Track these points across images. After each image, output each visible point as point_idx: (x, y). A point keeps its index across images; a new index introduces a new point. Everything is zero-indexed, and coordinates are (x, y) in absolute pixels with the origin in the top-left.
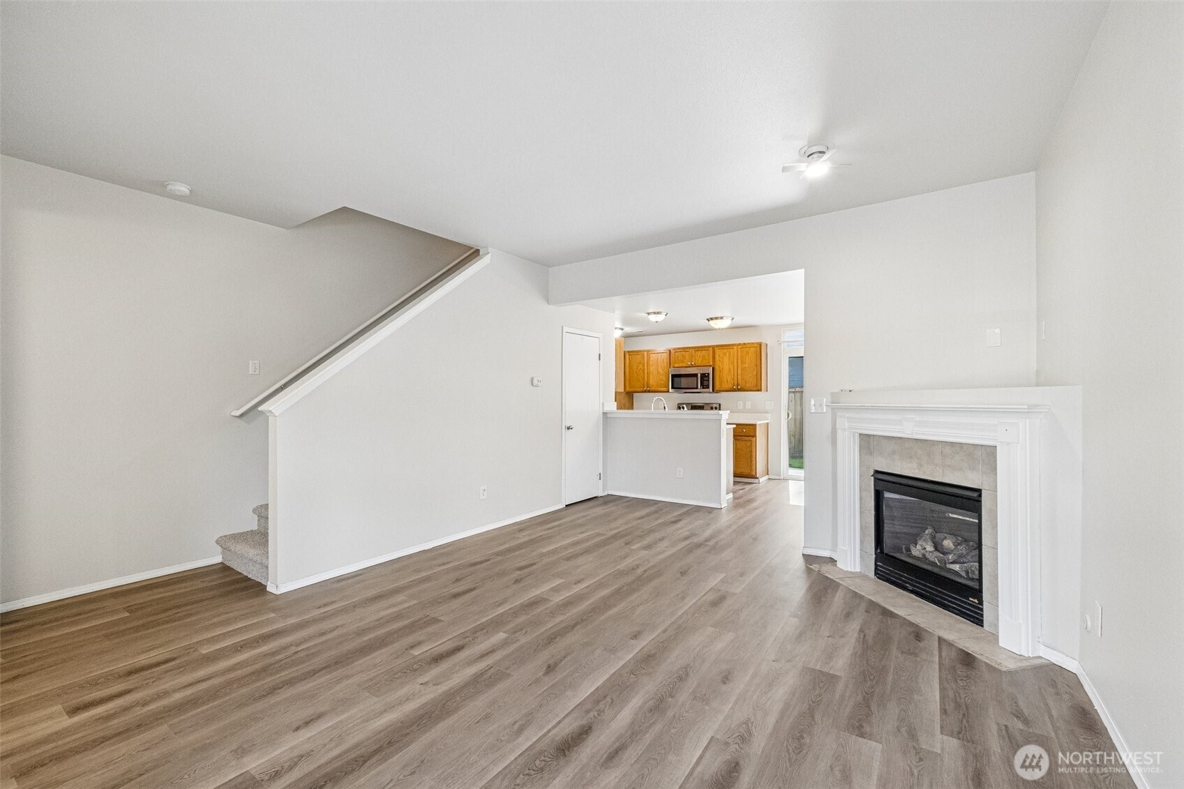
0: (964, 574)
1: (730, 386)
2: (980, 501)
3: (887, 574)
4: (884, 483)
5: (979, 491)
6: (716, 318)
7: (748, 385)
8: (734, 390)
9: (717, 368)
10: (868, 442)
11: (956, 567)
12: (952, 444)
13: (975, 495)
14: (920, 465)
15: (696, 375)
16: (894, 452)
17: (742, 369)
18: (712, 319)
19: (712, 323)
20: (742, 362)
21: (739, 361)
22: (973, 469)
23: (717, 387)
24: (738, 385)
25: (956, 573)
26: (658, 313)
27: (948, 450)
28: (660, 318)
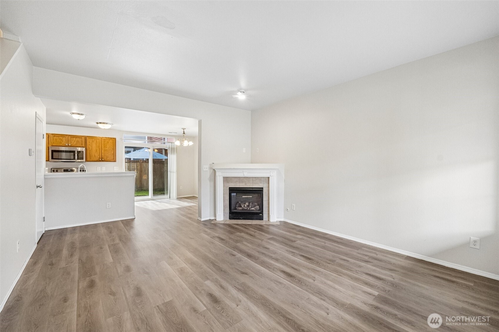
0: (255, 210)
1: (97, 159)
2: (263, 191)
3: (233, 217)
4: (232, 190)
5: (263, 188)
6: (104, 123)
7: (108, 159)
8: (100, 161)
9: (87, 148)
10: (226, 179)
11: (253, 209)
12: (255, 177)
13: (262, 189)
14: (246, 184)
15: (74, 152)
16: (237, 181)
17: (104, 150)
18: (100, 123)
19: (100, 125)
20: (104, 147)
21: (103, 146)
22: (261, 183)
23: (88, 159)
24: (102, 158)
25: (253, 210)
26: (82, 114)
27: (254, 179)
28: (82, 117)
